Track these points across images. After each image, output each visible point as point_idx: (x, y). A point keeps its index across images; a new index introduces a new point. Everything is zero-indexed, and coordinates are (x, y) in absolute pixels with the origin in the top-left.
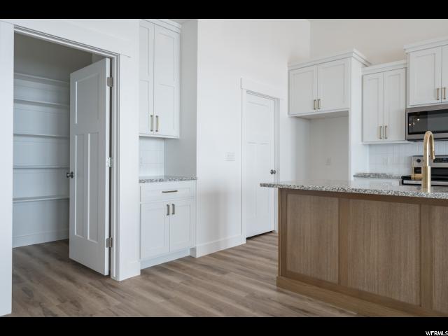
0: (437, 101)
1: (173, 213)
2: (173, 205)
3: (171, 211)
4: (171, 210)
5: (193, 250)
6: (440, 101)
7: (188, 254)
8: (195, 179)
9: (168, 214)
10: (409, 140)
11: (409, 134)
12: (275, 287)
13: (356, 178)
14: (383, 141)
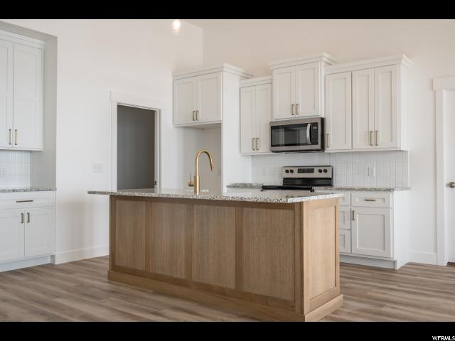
0: (292, 116)
1: (28, 222)
2: (28, 214)
3: (26, 220)
4: (26, 218)
5: (53, 257)
6: (294, 116)
7: (49, 261)
8: (55, 189)
9: (22, 222)
10: (273, 152)
11: (272, 146)
12: (107, 280)
13: (230, 189)
14: (256, 153)
